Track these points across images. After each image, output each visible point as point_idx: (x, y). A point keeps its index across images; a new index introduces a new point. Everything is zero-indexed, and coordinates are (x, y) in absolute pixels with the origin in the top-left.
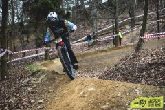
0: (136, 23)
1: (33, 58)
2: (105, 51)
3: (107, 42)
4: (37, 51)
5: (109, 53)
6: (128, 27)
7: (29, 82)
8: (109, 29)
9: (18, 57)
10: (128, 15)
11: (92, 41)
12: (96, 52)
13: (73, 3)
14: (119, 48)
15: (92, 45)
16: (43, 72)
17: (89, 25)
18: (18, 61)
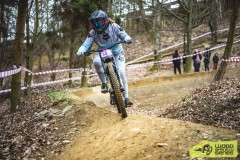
0: (219, 40)
1: (65, 84)
2: (170, 78)
5: (176, 82)
6: (207, 46)
8: (179, 48)
10: (208, 28)
11: (151, 64)
12: (157, 80)
13: (128, 7)
14: (192, 75)
15: (151, 70)
17: (149, 40)
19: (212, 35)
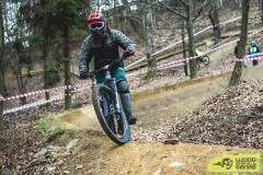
0: (222, 35)
1: (41, 107)
2: (173, 87)
3: (172, 72)
4: (47, 93)
5: (180, 90)
6: (209, 42)
7: (47, 156)
8: (175, 48)
9: (11, 106)
10: (208, 21)
11: (145, 71)
12: (157, 90)
13: (109, 4)
14: (199, 81)
15: (146, 78)
16: (72, 135)
17: (138, 42)
18: (13, 114)
19: (215, 29)
